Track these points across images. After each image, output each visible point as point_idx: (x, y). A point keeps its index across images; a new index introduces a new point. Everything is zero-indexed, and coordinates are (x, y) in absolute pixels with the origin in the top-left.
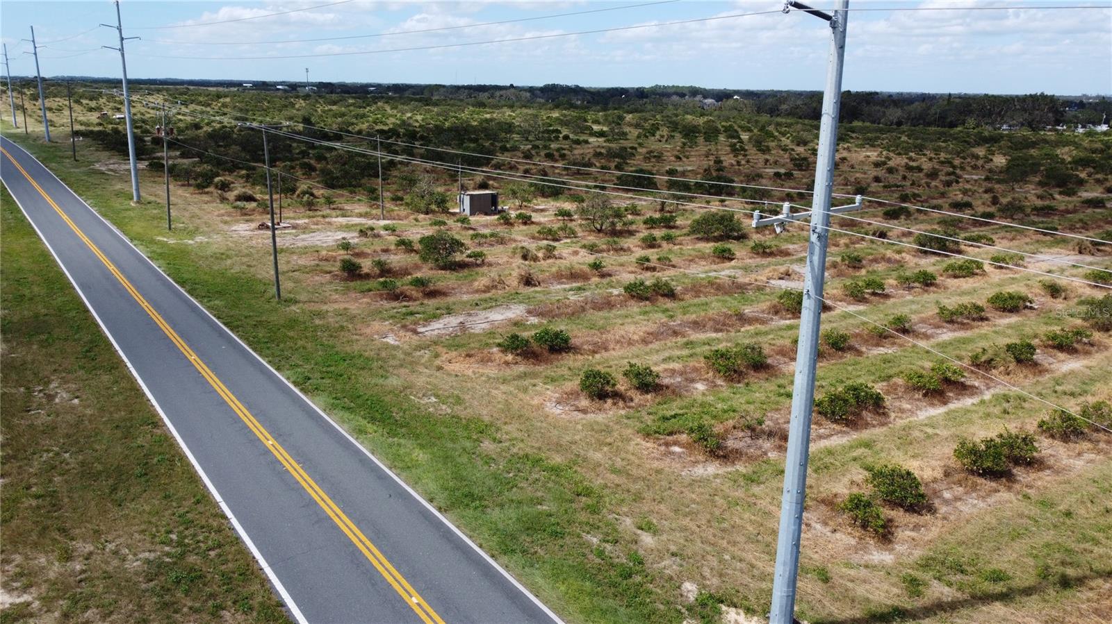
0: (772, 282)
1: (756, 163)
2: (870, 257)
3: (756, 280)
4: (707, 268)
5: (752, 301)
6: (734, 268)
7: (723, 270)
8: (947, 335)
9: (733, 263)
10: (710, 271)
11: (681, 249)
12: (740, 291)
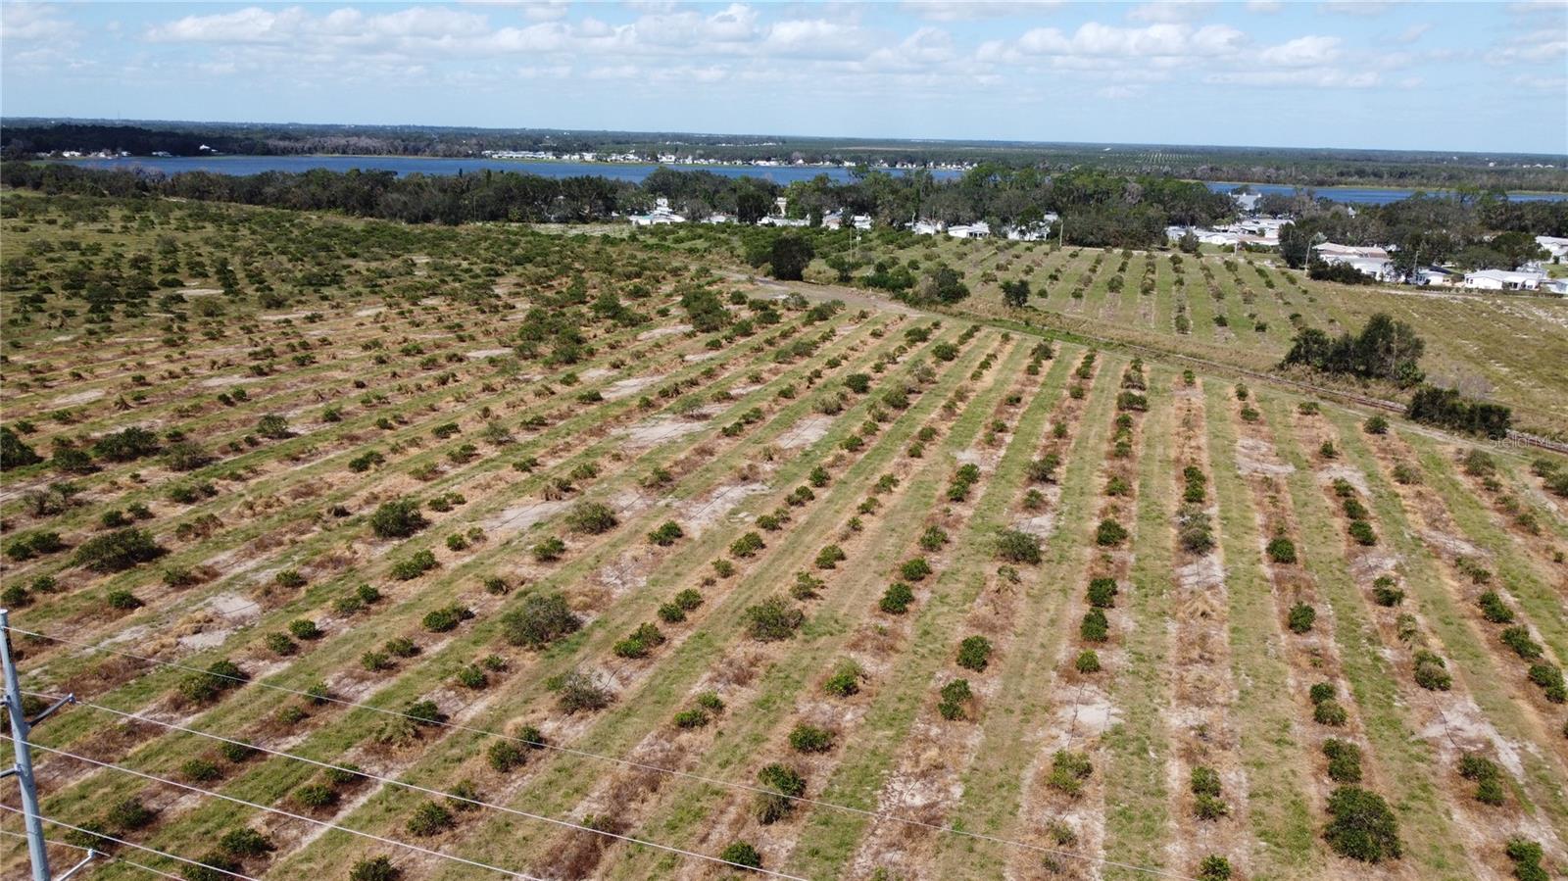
0: (185, 640)
1: (198, 366)
2: (318, 558)
3: (163, 646)
4: (98, 632)
5: (152, 691)
6: (137, 622)
7: (121, 629)
8: (368, 691)
9: (138, 612)
10: (103, 638)
11: (64, 598)
12: (137, 672)
